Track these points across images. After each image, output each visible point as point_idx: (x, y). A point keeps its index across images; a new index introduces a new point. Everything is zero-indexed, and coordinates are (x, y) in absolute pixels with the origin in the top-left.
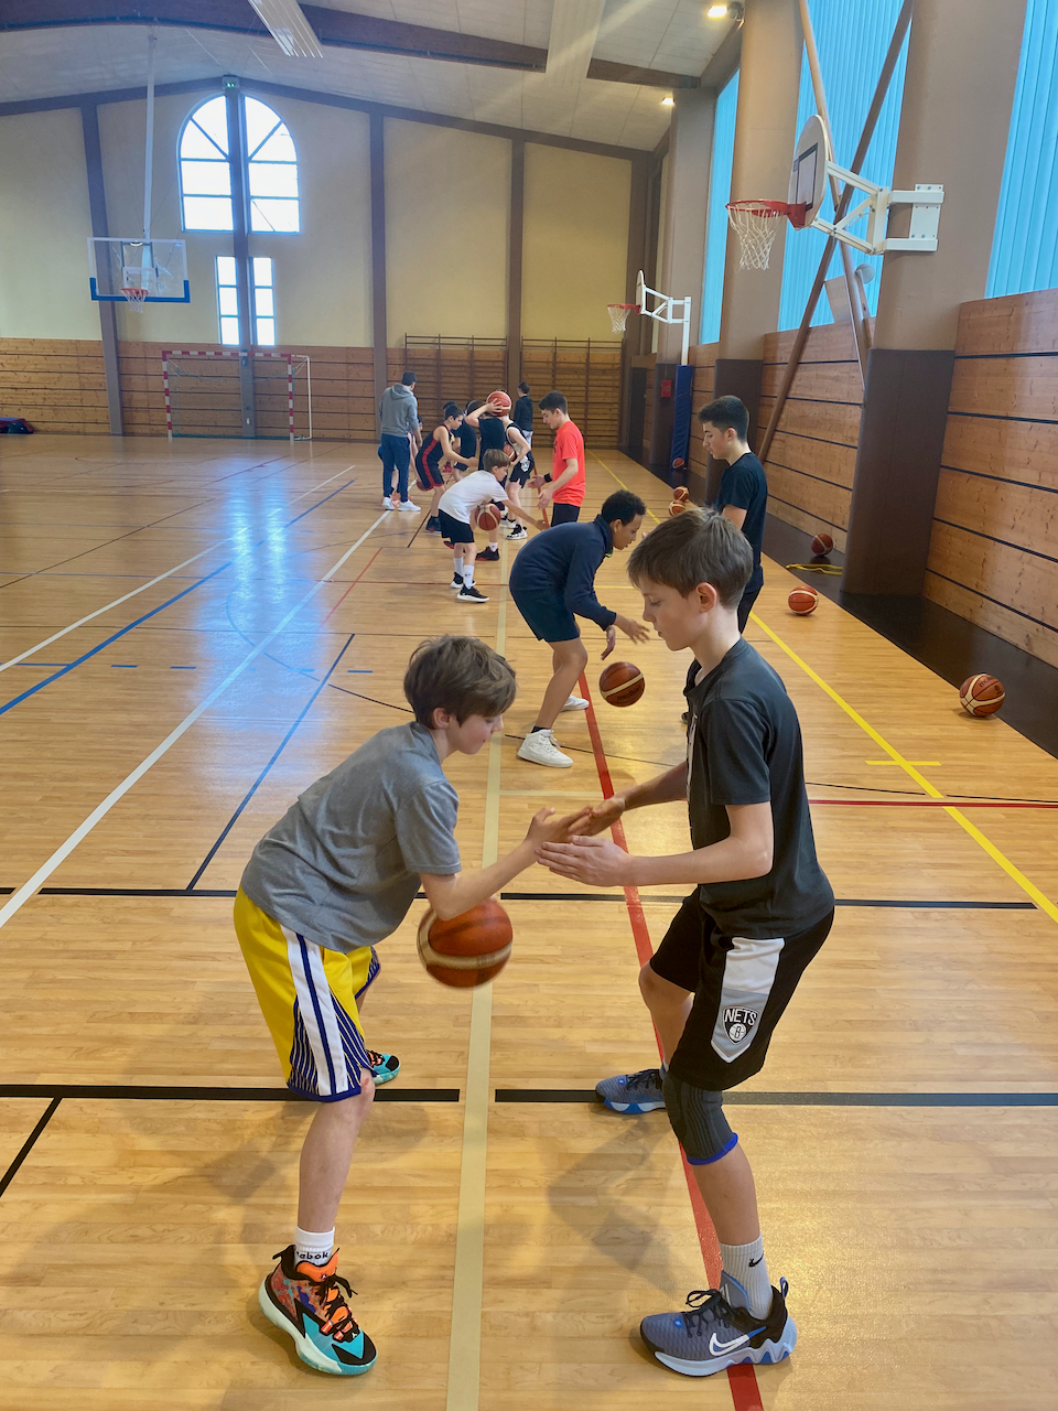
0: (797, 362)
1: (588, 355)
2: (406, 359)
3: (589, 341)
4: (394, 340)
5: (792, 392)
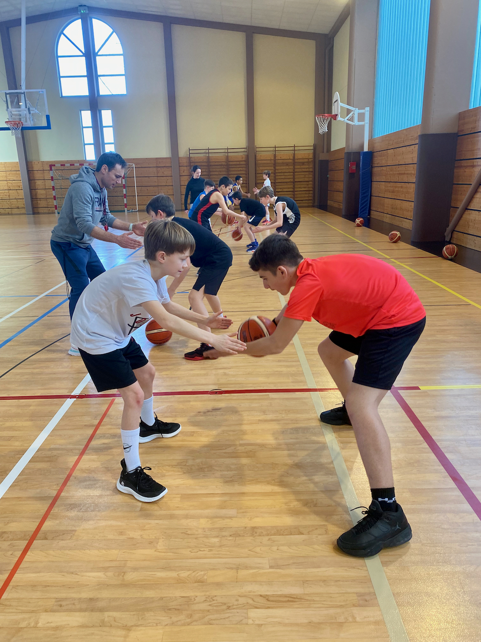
1: (294, 154)
3: (295, 147)
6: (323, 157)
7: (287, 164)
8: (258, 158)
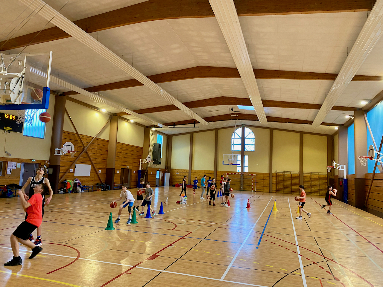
0: (373, 179)
1: (319, 175)
2: (277, 175)
4: (274, 171)
5: (373, 185)
6: (332, 177)
7: (316, 179)
8: (304, 176)
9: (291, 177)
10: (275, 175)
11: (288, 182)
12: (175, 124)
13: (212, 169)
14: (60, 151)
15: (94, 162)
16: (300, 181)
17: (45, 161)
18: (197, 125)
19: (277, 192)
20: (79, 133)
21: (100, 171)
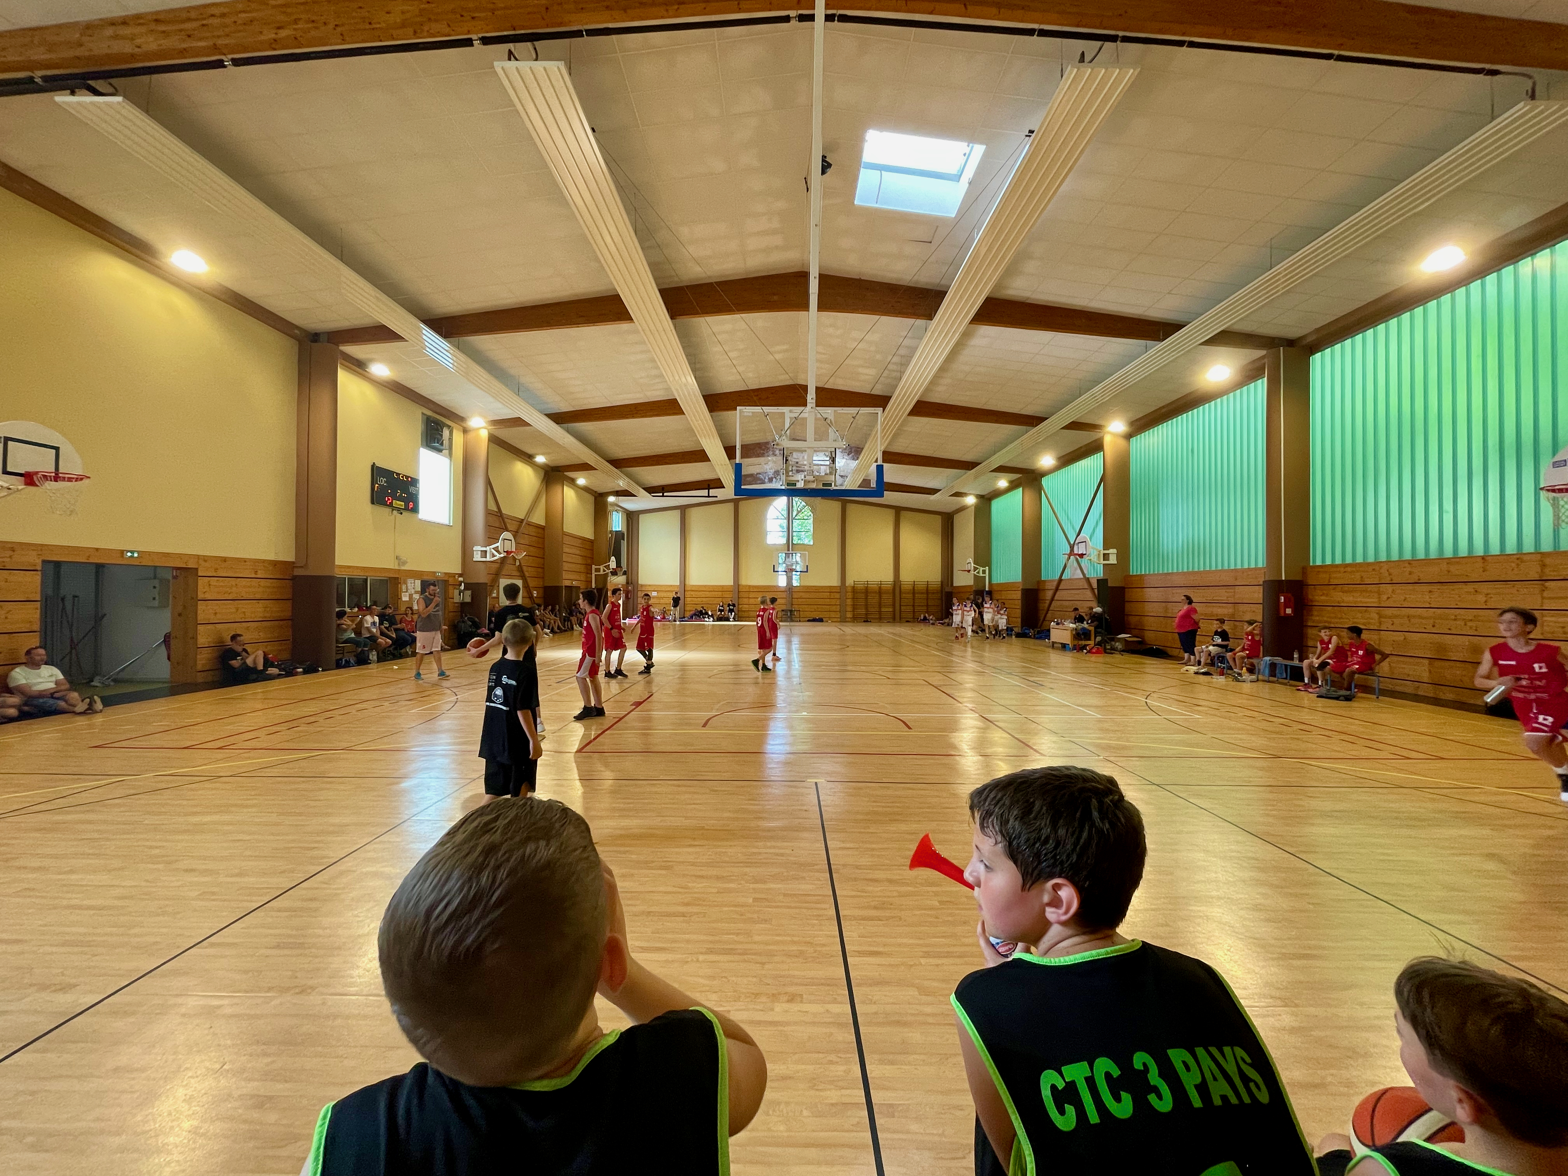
0: (1057, 589)
1: (928, 587)
2: (853, 590)
3: (927, 581)
4: (849, 582)
5: (1056, 598)
6: (948, 589)
7: (922, 593)
8: (902, 588)
9: (880, 591)
10: (849, 589)
11: (873, 600)
12: (666, 489)
13: (728, 581)
14: (486, 551)
15: (527, 574)
16: (894, 599)
17: (453, 575)
18: (713, 492)
19: (855, 619)
20: (504, 512)
21: (535, 594)
